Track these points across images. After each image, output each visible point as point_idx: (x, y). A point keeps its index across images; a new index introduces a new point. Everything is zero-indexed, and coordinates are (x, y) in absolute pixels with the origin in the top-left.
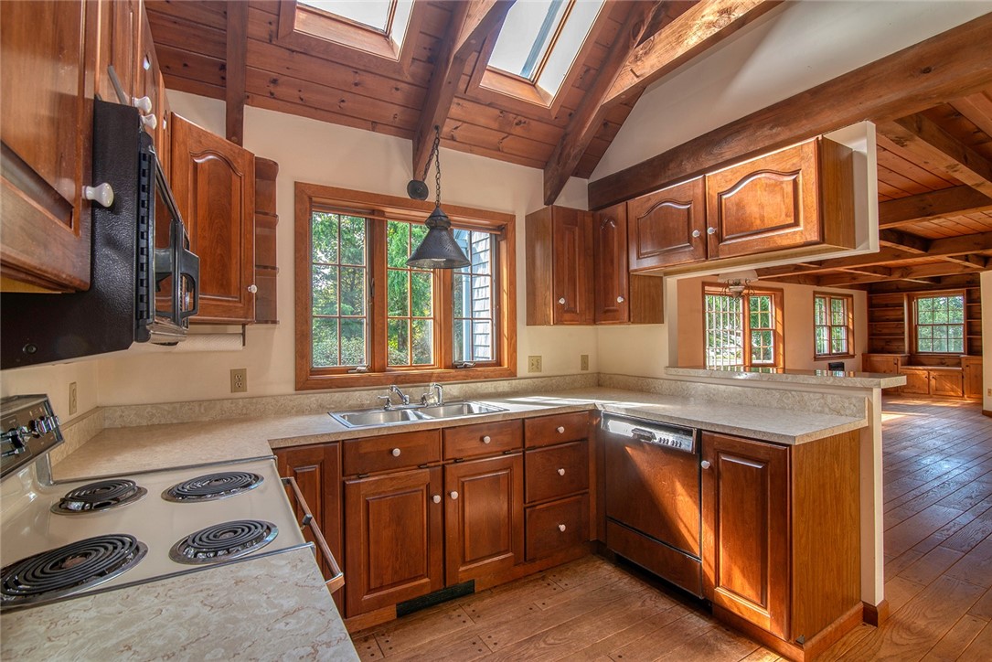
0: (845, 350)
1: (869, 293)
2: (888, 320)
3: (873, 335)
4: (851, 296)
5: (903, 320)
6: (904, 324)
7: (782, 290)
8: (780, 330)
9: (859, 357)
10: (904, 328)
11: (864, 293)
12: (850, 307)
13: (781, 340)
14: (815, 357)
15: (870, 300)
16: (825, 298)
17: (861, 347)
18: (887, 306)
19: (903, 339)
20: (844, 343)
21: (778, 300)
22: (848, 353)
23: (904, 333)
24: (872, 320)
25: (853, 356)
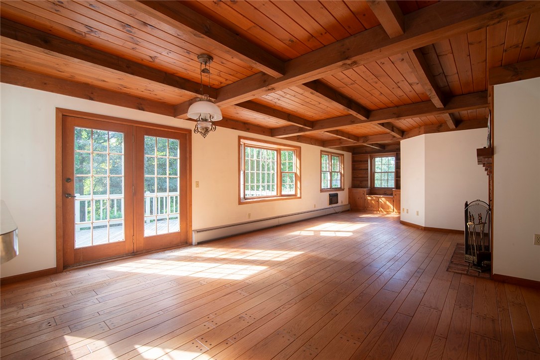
0: (339, 186)
1: (352, 154)
2: (361, 170)
3: (355, 178)
4: (343, 155)
5: (368, 170)
6: (368, 172)
7: (300, 148)
8: (298, 173)
9: (346, 190)
10: (368, 174)
11: (350, 154)
12: (342, 161)
13: (299, 179)
14: (321, 190)
15: (353, 158)
16: (328, 155)
17: (348, 184)
18: (361, 161)
19: (368, 180)
20: (339, 182)
21: (298, 153)
22: (341, 188)
23: (368, 177)
24: (354, 169)
25: (343, 190)
